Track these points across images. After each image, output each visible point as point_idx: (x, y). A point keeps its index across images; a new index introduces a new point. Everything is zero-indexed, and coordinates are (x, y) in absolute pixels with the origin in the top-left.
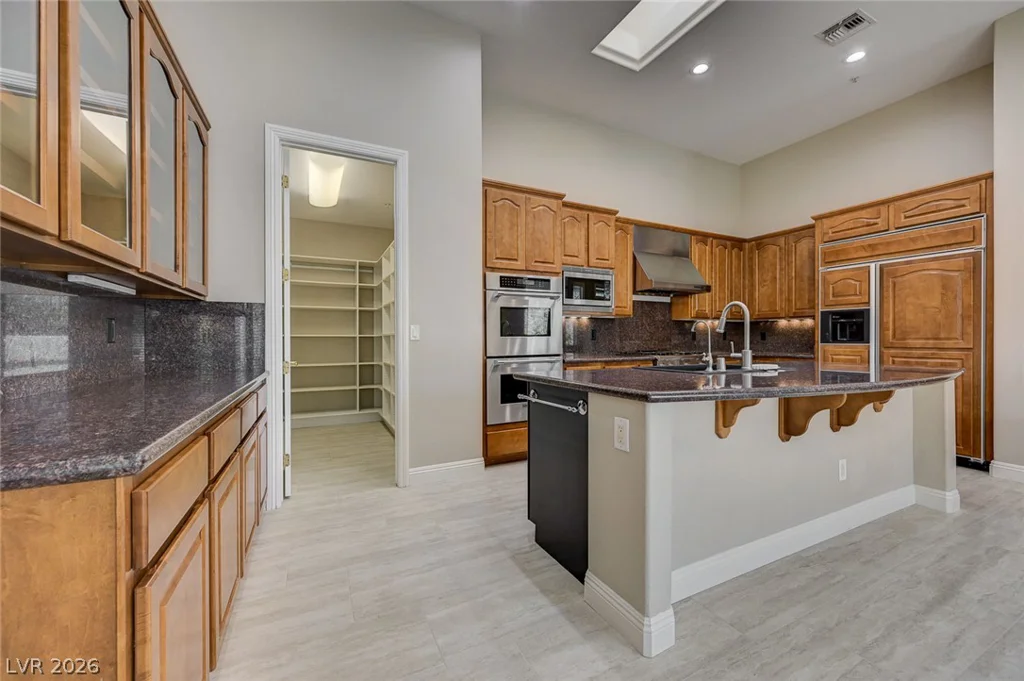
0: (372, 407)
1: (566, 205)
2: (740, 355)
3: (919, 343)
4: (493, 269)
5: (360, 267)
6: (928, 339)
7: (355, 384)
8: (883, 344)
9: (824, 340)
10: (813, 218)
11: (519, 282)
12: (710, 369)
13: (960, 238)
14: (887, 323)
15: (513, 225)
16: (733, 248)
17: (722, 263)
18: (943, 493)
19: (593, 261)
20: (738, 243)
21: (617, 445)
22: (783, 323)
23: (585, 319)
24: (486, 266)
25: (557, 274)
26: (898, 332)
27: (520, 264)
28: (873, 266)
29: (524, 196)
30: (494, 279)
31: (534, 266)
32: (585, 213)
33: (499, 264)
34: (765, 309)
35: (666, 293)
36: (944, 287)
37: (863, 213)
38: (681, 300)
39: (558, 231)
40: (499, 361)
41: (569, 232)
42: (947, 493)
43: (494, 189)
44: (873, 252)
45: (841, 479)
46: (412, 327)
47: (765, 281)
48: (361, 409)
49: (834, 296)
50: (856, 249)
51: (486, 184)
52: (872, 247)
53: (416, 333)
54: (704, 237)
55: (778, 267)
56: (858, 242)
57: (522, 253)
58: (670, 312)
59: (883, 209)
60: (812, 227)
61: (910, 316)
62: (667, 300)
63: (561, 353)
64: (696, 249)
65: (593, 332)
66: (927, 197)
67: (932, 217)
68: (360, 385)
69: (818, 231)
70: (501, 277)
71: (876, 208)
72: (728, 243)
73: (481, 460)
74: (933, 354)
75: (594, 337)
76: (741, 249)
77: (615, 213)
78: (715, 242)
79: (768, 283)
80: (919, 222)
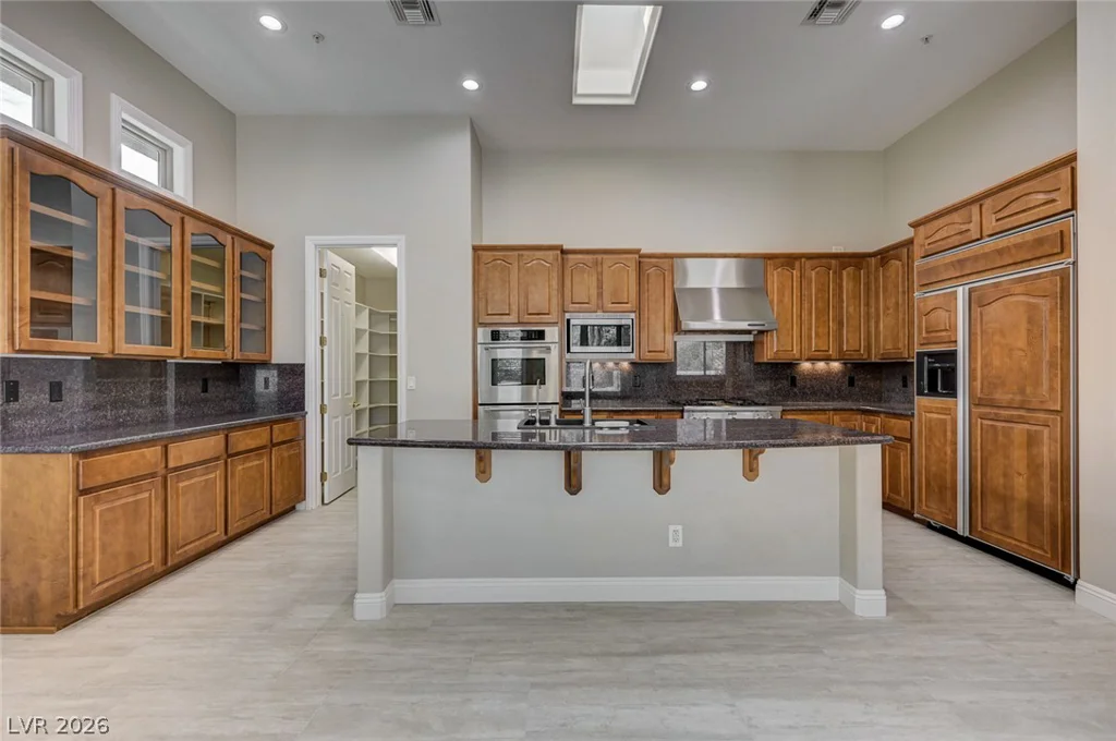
1: (565, 253)
3: (1006, 400)
4: (483, 325)
6: (1013, 394)
8: (976, 402)
9: (920, 393)
10: (911, 225)
11: (511, 335)
13: (1047, 249)
14: (975, 371)
15: (505, 282)
16: (844, 266)
19: (608, 306)
20: (856, 260)
23: (625, 365)
24: (477, 323)
26: (986, 382)
27: (512, 318)
28: (960, 289)
29: (516, 253)
30: (484, 334)
31: (527, 318)
32: (598, 257)
33: (491, 319)
34: (889, 346)
36: (1030, 321)
37: (956, 217)
38: (760, 338)
41: (576, 279)
42: (858, 591)
43: (485, 253)
44: (963, 270)
45: (672, 544)
46: (408, 378)
47: (888, 309)
49: (927, 332)
50: (947, 267)
51: (476, 249)
52: (961, 262)
53: (412, 383)
54: (789, 260)
55: (900, 289)
56: (949, 257)
57: (515, 308)
58: (753, 353)
59: (975, 209)
60: (910, 242)
61: (996, 362)
63: (558, 402)
64: (774, 276)
66: (1016, 191)
67: (1023, 218)
69: (916, 243)
70: (492, 332)
71: (963, 212)
72: (836, 262)
74: (1021, 417)
76: (858, 267)
77: (637, 251)
78: (808, 264)
79: (891, 310)
80: (1009, 226)
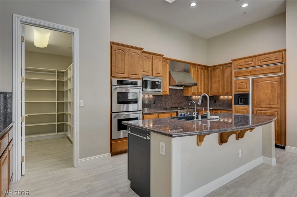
0: (63, 131)
1: (144, 52)
2: (206, 113)
3: (264, 106)
4: (115, 77)
5: (58, 73)
6: (267, 104)
7: (55, 122)
8: (254, 106)
9: (235, 104)
10: (231, 60)
11: (125, 82)
12: (196, 119)
13: (277, 71)
14: (255, 98)
15: (123, 60)
16: (205, 69)
17: (201, 75)
18: (271, 158)
19: (154, 74)
20: (207, 68)
21: (161, 153)
22: (222, 97)
23: (151, 96)
24: (112, 76)
25: (140, 79)
26: (258, 102)
27: (125, 75)
28: (250, 78)
29: (127, 48)
30: (115, 81)
31: (131, 76)
32: (151, 56)
33: (117, 75)
34: (216, 92)
35: (181, 86)
36: (272, 87)
37: (247, 60)
38: (187, 88)
39: (141, 63)
40: (117, 114)
41: (145, 62)
42: (272, 159)
43: (115, 45)
44: (250, 73)
45: (239, 157)
46: (80, 101)
47: (216, 82)
48: (58, 132)
49: (238, 88)
50: (245, 72)
51: (112, 43)
53: (82, 103)
54: (195, 65)
55: (220, 77)
56: (246, 70)
57: (126, 71)
58: (183, 93)
59: (254, 59)
60: (231, 63)
61: (262, 96)
62: (182, 88)
63: (142, 110)
64: (192, 70)
65: (154, 101)
66: (267, 56)
67: (269, 62)
68: (58, 122)
69: (233, 65)
70: (118, 80)
71: (251, 58)
72: (204, 68)
73: (109, 154)
74: (269, 109)
75: (154, 103)
76: (208, 70)
77: (162, 56)
78: (199, 67)
79: (217, 82)
80: (265, 64)
